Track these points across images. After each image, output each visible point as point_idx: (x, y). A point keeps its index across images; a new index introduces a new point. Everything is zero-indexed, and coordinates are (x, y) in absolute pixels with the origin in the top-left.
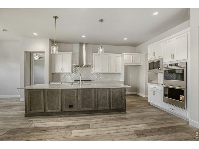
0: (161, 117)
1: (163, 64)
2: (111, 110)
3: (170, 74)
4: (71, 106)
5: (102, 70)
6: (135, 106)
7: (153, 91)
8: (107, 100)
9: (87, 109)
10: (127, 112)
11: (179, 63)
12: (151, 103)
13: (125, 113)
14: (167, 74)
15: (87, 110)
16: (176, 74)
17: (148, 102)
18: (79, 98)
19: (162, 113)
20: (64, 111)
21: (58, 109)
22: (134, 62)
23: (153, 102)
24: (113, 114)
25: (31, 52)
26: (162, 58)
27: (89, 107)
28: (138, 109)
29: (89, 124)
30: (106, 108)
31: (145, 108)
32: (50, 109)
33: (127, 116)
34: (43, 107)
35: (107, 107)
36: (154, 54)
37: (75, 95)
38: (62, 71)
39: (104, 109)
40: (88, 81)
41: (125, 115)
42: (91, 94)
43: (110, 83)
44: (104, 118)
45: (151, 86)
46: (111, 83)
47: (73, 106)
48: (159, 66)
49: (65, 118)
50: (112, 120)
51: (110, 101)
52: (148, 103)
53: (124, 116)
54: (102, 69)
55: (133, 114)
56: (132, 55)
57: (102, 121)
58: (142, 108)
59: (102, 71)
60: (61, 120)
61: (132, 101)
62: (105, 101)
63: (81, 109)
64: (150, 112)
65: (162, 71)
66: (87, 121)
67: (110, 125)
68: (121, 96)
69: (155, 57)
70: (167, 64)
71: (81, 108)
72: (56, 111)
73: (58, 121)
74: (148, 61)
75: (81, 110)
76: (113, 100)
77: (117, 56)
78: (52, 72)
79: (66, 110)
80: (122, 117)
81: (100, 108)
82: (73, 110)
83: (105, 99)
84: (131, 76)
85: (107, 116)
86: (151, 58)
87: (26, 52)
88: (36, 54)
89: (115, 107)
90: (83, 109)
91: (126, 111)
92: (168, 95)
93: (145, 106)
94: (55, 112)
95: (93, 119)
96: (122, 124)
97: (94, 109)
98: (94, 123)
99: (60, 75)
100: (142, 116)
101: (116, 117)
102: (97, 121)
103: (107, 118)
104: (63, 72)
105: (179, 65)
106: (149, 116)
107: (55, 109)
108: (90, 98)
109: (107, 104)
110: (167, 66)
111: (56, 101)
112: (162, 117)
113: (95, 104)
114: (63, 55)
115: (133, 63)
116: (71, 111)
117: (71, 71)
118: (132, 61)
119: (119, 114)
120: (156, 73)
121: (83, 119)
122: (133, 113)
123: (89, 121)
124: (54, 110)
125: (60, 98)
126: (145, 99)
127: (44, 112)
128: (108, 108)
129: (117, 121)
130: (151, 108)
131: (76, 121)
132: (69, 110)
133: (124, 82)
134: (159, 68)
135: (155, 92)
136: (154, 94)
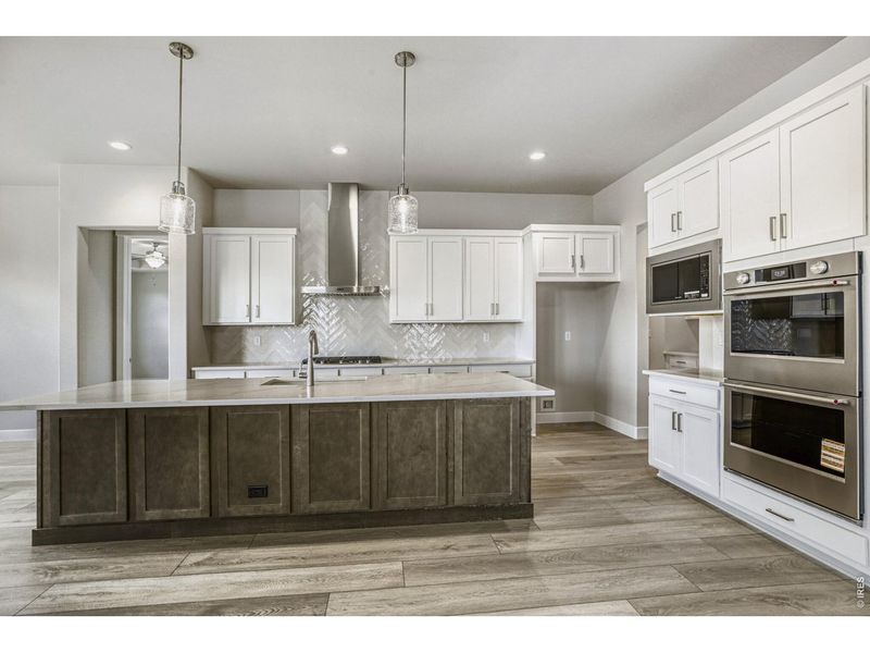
0: (713, 557)
1: (724, 271)
2: (458, 508)
3: (759, 324)
4: (259, 492)
5: (430, 309)
6: (582, 487)
7: (674, 413)
8: (434, 458)
9: (336, 503)
10: (535, 519)
11: (814, 261)
12: (665, 473)
13: (527, 529)
14: (745, 324)
15: (333, 510)
16: (795, 321)
17: (650, 463)
18: (295, 447)
19: (722, 531)
20: (222, 514)
21: (198, 507)
22: (582, 266)
23: (671, 466)
24: (464, 532)
25: (114, 232)
26: (720, 240)
27: (347, 496)
28: (594, 503)
29: (327, 595)
30: (433, 500)
31: (632, 496)
32: (159, 508)
33: (532, 546)
34: (120, 496)
35: (434, 494)
36: (676, 221)
37: (275, 433)
38: (250, 315)
39: (418, 506)
40: (364, 359)
41: (526, 539)
42: (357, 429)
43: (466, 368)
44: (412, 556)
45: (662, 384)
46: (473, 369)
47: (269, 491)
48: (703, 281)
49: (224, 554)
50: (453, 567)
51: (451, 463)
52: (649, 473)
53: (517, 547)
54: (430, 302)
55: (564, 532)
56: (571, 235)
57: (396, 574)
58: (615, 501)
59: (432, 314)
60: (198, 564)
61: (568, 461)
62: (423, 467)
63: (305, 505)
64: (655, 521)
65: (720, 308)
66: (322, 575)
67: (435, 604)
68: (508, 438)
69: (682, 234)
70: (743, 272)
71: (307, 498)
72: (183, 516)
73: (181, 571)
74: (648, 259)
75: (307, 511)
76: (467, 459)
77: (502, 240)
78: (206, 323)
79: (235, 511)
80: (505, 549)
81: (400, 501)
82: (265, 511)
83: (424, 455)
84: (568, 336)
85: (432, 541)
86: (664, 242)
87: (88, 234)
88: (156, 244)
89: (473, 498)
90: (315, 507)
91: (532, 516)
92: (750, 425)
93: (633, 487)
94: (181, 520)
95: (357, 563)
96: (497, 599)
97: (371, 507)
98: (356, 584)
99: (241, 337)
100: (611, 550)
101: (476, 551)
102: (372, 577)
103: (425, 555)
104: (255, 321)
105: (815, 269)
106: (650, 547)
107: (182, 507)
108: (353, 449)
109: (434, 480)
110: (746, 279)
111: (187, 467)
112: (720, 557)
113: (374, 480)
114: (256, 240)
115: (579, 270)
116: (260, 513)
117: (288, 319)
118: (574, 265)
119: (494, 535)
120: (688, 320)
121: (304, 563)
122: (568, 527)
123: (335, 570)
124: (176, 511)
125: (202, 450)
126: (635, 446)
127: (128, 518)
128: (439, 499)
129: (475, 577)
130: (663, 498)
131: (269, 569)
132: (248, 509)
133: (534, 365)
134: (703, 295)
135: (683, 418)
136: (676, 427)
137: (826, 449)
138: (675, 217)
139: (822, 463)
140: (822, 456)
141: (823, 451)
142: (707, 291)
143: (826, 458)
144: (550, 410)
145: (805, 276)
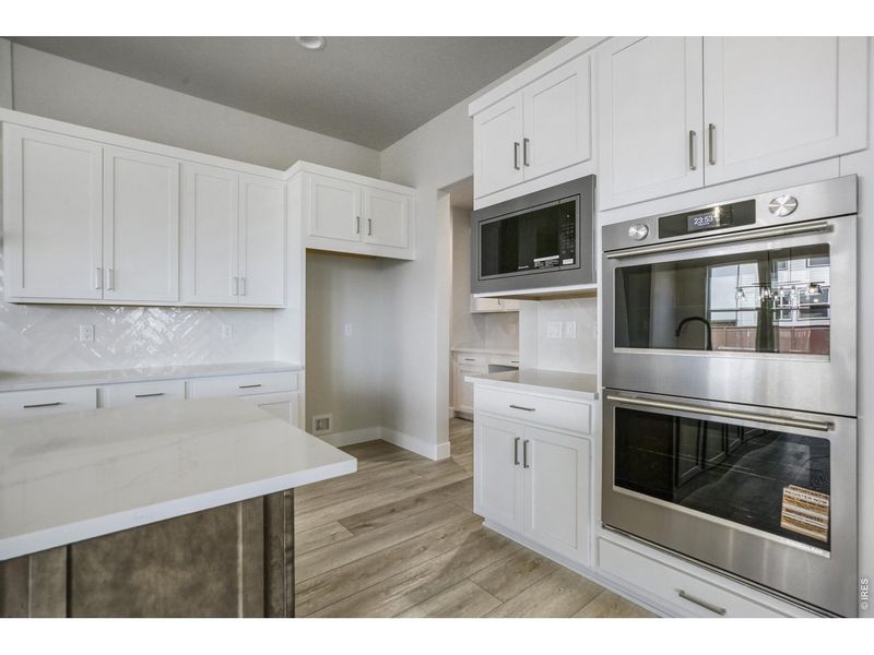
1: (601, 224)
5: (110, 279)
7: (516, 439)
22: (370, 233)
26: (593, 177)
36: (521, 153)
52: (471, 523)
54: (107, 265)
56: (356, 189)
59: (111, 288)
65: (593, 281)
69: (532, 172)
70: (637, 222)
77: (253, 179)
115: (365, 239)
118: (359, 230)
133: (302, 374)
134: (565, 262)
135: (532, 448)
136: (520, 459)
137: (791, 500)
138: (520, 149)
139: (784, 524)
140: (784, 513)
141: (785, 505)
142: (572, 256)
143: (792, 516)
144: (327, 431)
145: (753, 221)
